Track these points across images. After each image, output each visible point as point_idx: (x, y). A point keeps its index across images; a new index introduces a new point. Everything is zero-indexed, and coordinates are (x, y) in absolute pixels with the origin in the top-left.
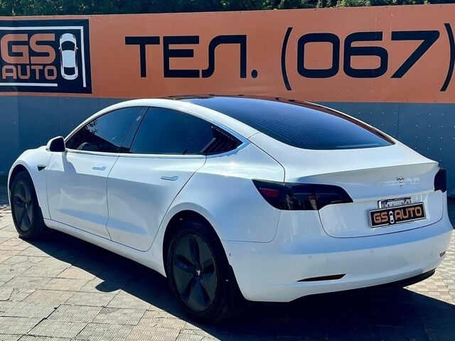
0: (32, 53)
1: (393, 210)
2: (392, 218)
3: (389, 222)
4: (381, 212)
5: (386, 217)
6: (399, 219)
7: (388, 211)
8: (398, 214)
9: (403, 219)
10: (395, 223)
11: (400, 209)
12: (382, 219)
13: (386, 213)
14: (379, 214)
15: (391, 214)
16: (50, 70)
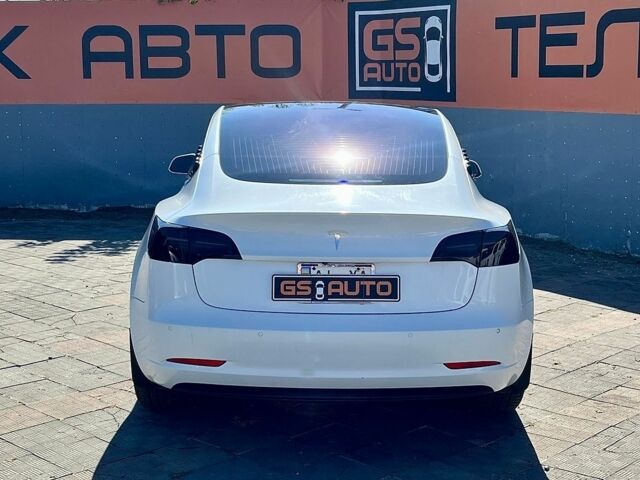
0: (398, 46)
1: (327, 280)
2: (320, 291)
3: (312, 297)
4: (297, 280)
5: (309, 288)
6: (336, 295)
7: (315, 280)
8: (334, 287)
9: (345, 296)
10: (325, 299)
11: (343, 280)
12: (297, 290)
13: (309, 282)
14: (294, 282)
15: (320, 286)
16: (414, 70)
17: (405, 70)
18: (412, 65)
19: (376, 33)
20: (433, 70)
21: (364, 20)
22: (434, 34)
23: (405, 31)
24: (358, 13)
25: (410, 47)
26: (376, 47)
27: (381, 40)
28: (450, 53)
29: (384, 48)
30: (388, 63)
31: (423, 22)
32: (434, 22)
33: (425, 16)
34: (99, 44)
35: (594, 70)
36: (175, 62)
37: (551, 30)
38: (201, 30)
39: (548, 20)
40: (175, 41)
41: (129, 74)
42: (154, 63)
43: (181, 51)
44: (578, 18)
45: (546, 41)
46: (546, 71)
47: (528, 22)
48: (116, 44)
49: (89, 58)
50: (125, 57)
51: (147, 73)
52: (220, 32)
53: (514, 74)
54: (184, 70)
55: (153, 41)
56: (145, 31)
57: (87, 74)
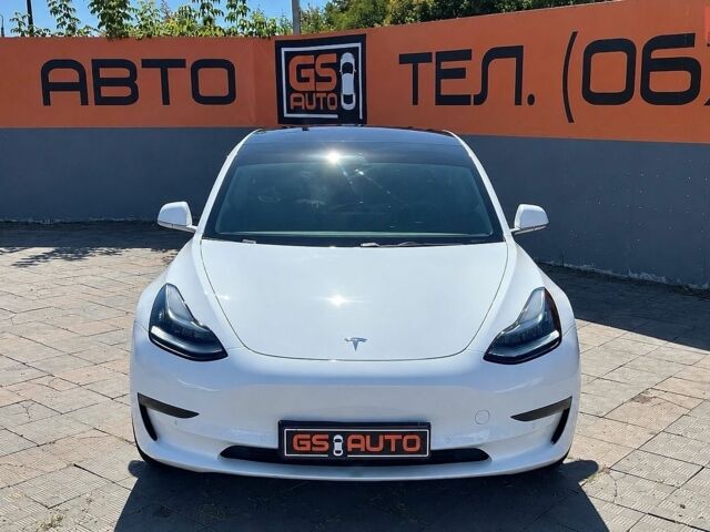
16: (332, 99)
17: (325, 99)
18: (330, 95)
19: (300, 68)
20: (348, 99)
21: (289, 56)
22: (348, 68)
23: (323, 66)
24: (284, 50)
25: (329, 79)
26: (300, 80)
27: (304, 73)
28: (361, 85)
29: (307, 80)
30: (311, 93)
31: (339, 58)
32: (348, 58)
33: (340, 53)
34: (56, 76)
35: (480, 99)
36: (126, 91)
37: (445, 65)
38: (147, 64)
39: (442, 56)
40: (125, 73)
41: (85, 101)
42: (106, 92)
43: (130, 82)
44: (466, 55)
45: (442, 74)
46: (442, 100)
47: (426, 57)
48: (71, 76)
49: (48, 88)
50: (80, 86)
51: (101, 101)
52: (164, 65)
53: (415, 102)
54: (133, 98)
55: (104, 73)
56: (98, 64)
57: (47, 101)
